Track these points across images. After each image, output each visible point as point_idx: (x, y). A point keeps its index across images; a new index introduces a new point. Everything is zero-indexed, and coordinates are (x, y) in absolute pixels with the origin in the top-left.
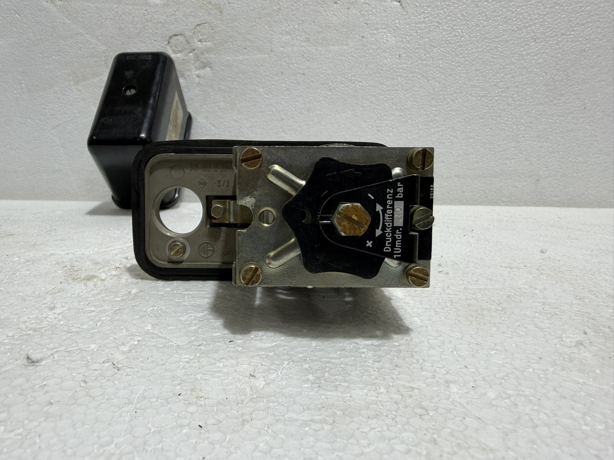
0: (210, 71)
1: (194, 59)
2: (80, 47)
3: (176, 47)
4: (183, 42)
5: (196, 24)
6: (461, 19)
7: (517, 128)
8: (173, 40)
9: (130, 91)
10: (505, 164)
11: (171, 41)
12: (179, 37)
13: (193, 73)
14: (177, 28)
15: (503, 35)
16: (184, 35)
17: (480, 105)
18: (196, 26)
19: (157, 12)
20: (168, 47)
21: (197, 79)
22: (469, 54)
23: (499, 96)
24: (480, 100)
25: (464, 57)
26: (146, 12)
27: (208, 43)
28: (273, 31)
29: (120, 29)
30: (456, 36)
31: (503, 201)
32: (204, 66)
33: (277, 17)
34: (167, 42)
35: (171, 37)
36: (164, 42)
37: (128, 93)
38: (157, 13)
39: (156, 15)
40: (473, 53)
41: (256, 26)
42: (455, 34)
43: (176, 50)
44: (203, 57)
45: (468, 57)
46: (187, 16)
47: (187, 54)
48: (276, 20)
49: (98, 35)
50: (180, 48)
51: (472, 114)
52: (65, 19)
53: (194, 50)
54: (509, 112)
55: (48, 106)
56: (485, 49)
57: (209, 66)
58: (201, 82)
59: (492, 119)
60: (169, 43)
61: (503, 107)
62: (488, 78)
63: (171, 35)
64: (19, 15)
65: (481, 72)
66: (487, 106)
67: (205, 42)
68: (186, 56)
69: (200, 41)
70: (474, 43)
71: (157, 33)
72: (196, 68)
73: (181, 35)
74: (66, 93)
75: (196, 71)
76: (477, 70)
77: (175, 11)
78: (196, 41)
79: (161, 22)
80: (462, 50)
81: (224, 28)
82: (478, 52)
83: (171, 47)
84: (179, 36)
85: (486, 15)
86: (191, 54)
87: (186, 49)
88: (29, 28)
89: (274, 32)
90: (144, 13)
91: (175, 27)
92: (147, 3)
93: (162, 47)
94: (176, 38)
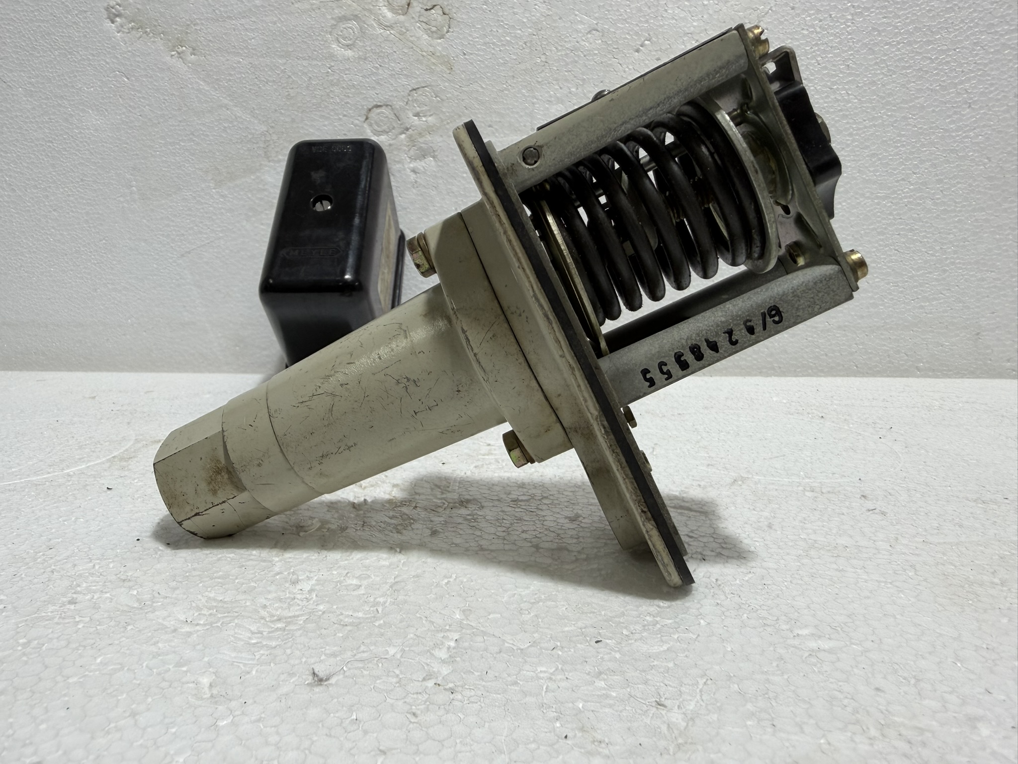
0: (433, 163)
1: (408, 144)
2: (225, 127)
3: (379, 126)
4: (390, 116)
5: (410, 89)
6: (845, 73)
7: (941, 248)
8: (373, 115)
9: (322, 203)
10: (922, 307)
11: (369, 116)
12: (383, 110)
13: (406, 166)
14: (379, 96)
15: (917, 98)
16: (391, 106)
17: (878, 212)
18: (411, 91)
19: (347, 69)
20: (365, 125)
21: (413, 176)
22: (859, 129)
23: (911, 197)
24: (878, 204)
25: (851, 135)
26: (329, 70)
27: (430, 119)
28: (534, 97)
29: (289, 98)
30: (838, 100)
31: (918, 369)
32: (423, 154)
33: (543, 75)
34: (365, 118)
35: (370, 110)
36: (359, 118)
37: (319, 207)
38: (347, 72)
39: (346, 74)
40: (866, 127)
41: (509, 90)
42: (835, 98)
43: (379, 129)
44: (421, 140)
45: (857, 134)
46: (397, 76)
47: (397, 136)
48: (540, 80)
49: (253, 108)
50: (385, 127)
51: (865, 227)
52: (201, 83)
53: (407, 129)
54: (927, 222)
55: (173, 221)
56: (885, 121)
57: (432, 154)
58: (419, 180)
59: (898, 235)
60: (367, 119)
61: (918, 215)
62: (891, 168)
63: (370, 107)
64: (128, 79)
65: (879, 159)
66: (891, 214)
67: (424, 116)
68: (394, 139)
69: (417, 115)
70: (867, 112)
71: (347, 103)
72: (410, 158)
73: (387, 105)
74: (203, 201)
75: (410, 162)
76: (873, 155)
77: (376, 68)
78: (411, 115)
79: (354, 86)
80: (848, 123)
81: (456, 93)
82: (875, 126)
83: (371, 125)
84: (384, 107)
85: (887, 66)
86: (403, 136)
87: (394, 128)
88: (144, 98)
89: (537, 99)
90: (328, 72)
91: (377, 94)
92: (331, 56)
93: (355, 126)
94: (379, 110)
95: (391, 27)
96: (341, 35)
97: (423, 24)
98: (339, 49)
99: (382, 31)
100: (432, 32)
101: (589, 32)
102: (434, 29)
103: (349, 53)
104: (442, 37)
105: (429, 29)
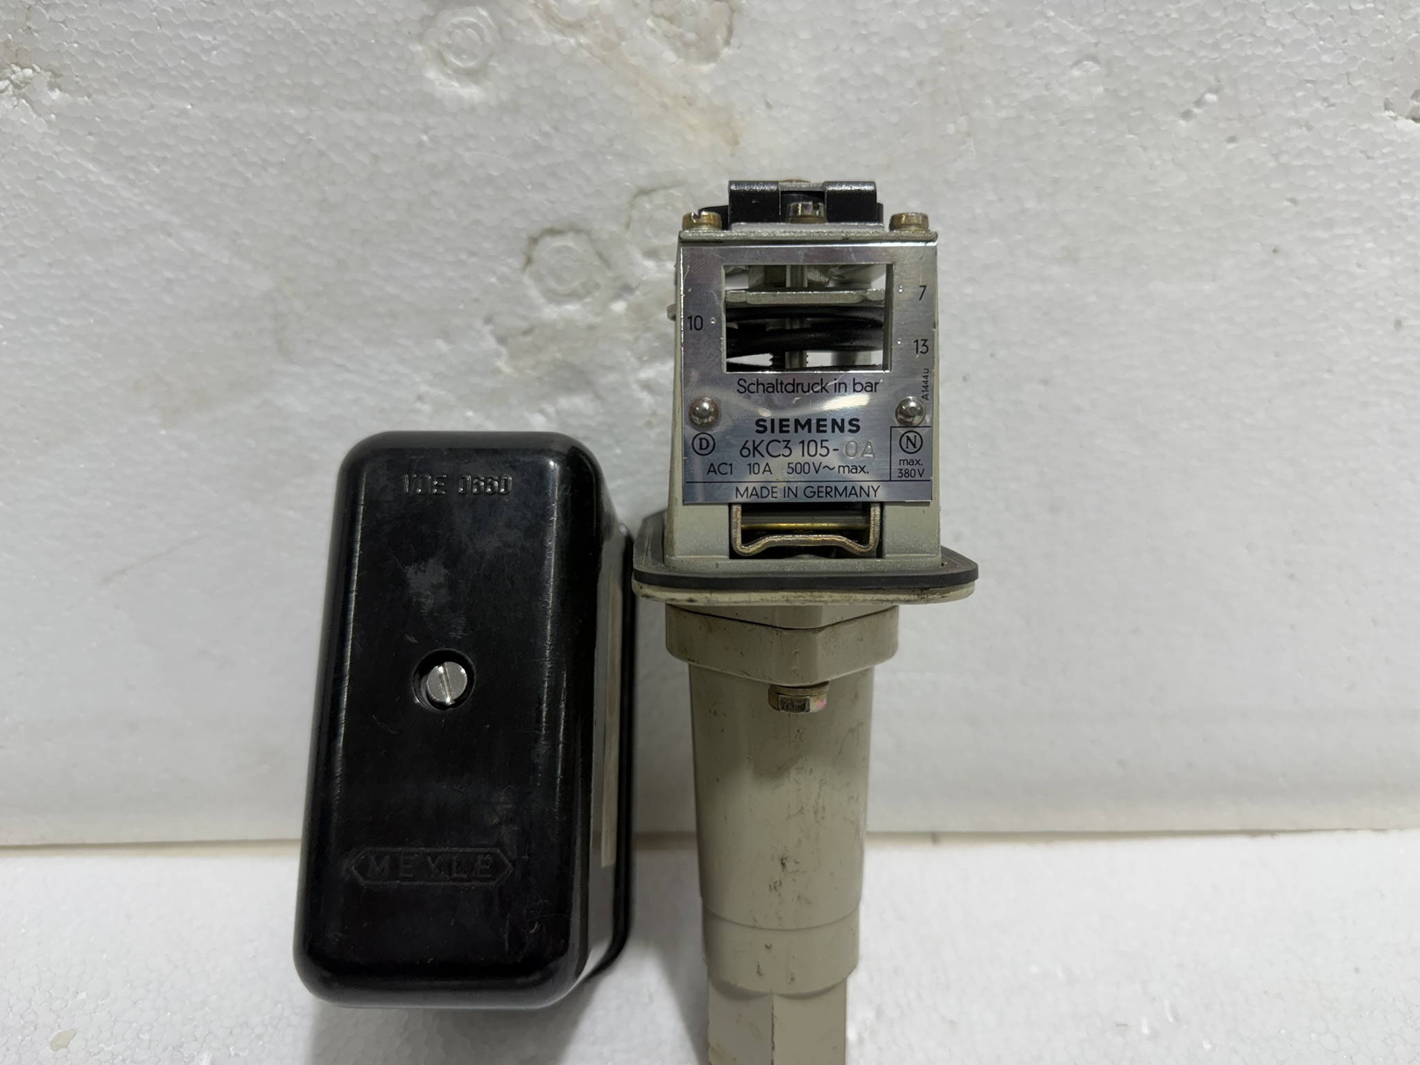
1: (629, 326)
3: (558, 281)
4: (585, 257)
5: (636, 190)
8: (544, 251)
11: (535, 255)
12: (568, 241)
14: (557, 206)
16: (587, 232)
18: (632, 198)
19: (473, 137)
20: (527, 280)
26: (425, 138)
34: (523, 261)
35: (534, 241)
36: (509, 260)
38: (472, 144)
39: (469, 150)
43: (561, 289)
46: (598, 157)
47: (604, 306)
50: (573, 283)
53: (630, 290)
60: (529, 261)
63: (534, 232)
69: (652, 255)
71: (478, 222)
72: (638, 358)
73: (578, 231)
75: (639, 368)
77: (546, 135)
78: (638, 256)
79: (491, 180)
83: (539, 278)
84: (570, 234)
86: (620, 305)
87: (596, 285)
90: (420, 144)
91: (551, 202)
92: (429, 102)
93: (503, 279)
94: (558, 242)
95: (576, 27)
96: (448, 46)
97: (665, 24)
98: (444, 79)
99: (557, 38)
100: (687, 45)
101: (1077, 63)
102: (691, 36)
103: (471, 92)
104: (712, 56)
105: (681, 36)
